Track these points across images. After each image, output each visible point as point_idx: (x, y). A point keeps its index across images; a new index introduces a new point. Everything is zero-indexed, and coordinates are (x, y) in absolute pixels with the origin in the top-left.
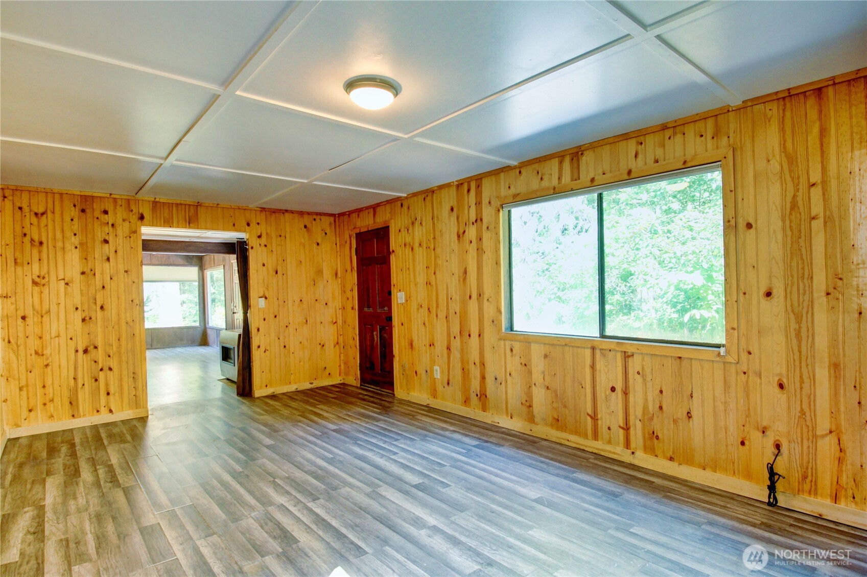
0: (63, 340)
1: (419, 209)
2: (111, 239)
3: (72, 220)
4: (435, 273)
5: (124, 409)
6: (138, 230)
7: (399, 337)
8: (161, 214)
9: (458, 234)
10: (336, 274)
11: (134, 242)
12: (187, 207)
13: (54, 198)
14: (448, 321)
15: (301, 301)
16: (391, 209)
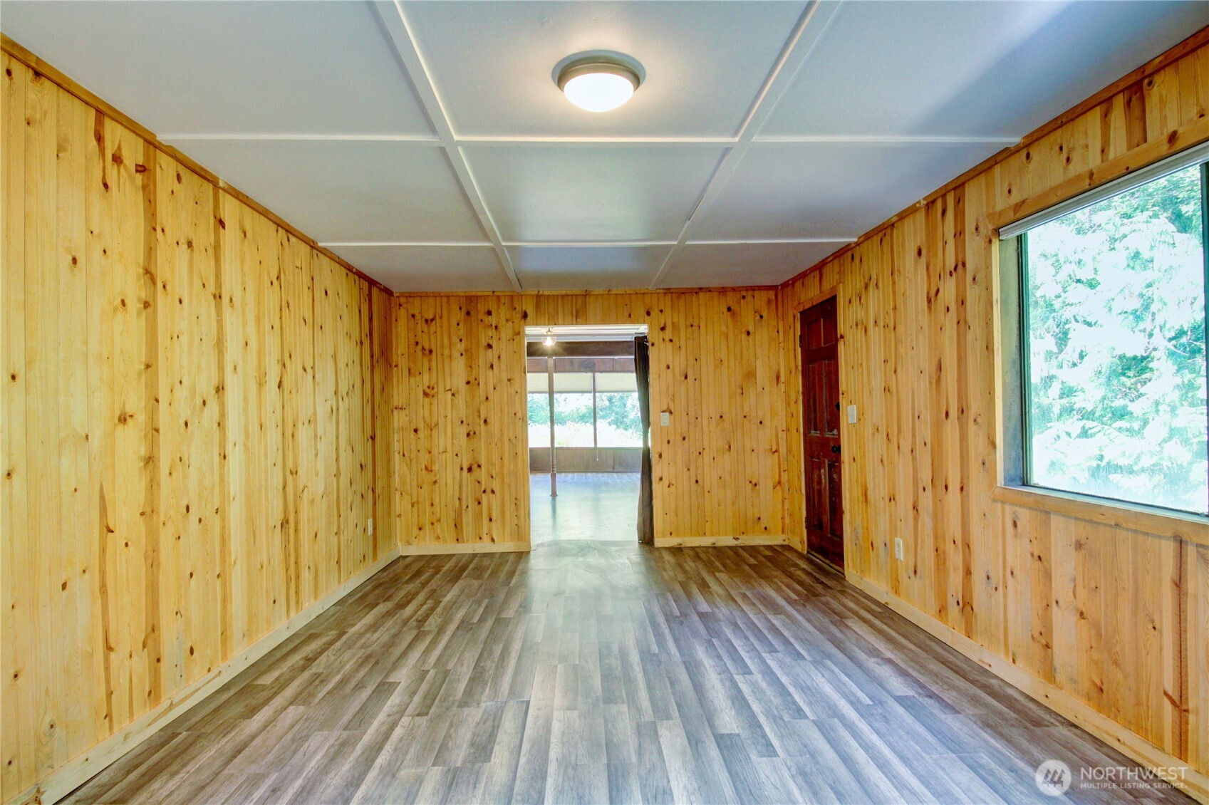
0: (449, 455)
1: (874, 261)
2: (494, 343)
3: (458, 324)
4: (895, 371)
5: (506, 540)
6: (521, 331)
7: (850, 481)
8: (545, 309)
9: (928, 297)
10: (778, 378)
11: (517, 345)
12: (574, 297)
13: (442, 302)
14: (914, 459)
15: (721, 417)
16: (840, 266)
